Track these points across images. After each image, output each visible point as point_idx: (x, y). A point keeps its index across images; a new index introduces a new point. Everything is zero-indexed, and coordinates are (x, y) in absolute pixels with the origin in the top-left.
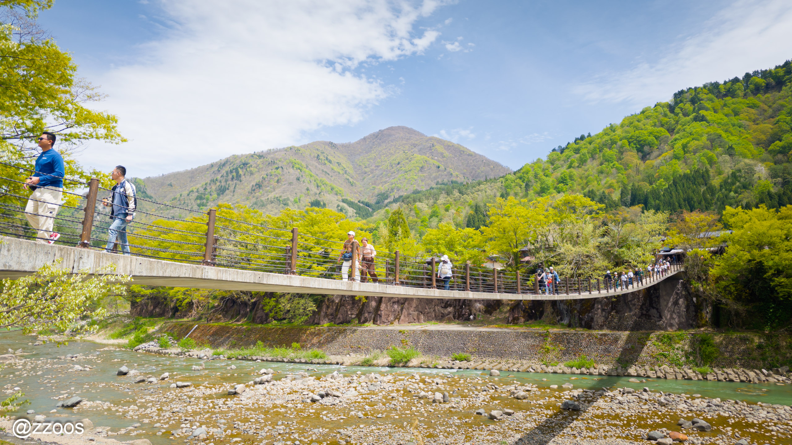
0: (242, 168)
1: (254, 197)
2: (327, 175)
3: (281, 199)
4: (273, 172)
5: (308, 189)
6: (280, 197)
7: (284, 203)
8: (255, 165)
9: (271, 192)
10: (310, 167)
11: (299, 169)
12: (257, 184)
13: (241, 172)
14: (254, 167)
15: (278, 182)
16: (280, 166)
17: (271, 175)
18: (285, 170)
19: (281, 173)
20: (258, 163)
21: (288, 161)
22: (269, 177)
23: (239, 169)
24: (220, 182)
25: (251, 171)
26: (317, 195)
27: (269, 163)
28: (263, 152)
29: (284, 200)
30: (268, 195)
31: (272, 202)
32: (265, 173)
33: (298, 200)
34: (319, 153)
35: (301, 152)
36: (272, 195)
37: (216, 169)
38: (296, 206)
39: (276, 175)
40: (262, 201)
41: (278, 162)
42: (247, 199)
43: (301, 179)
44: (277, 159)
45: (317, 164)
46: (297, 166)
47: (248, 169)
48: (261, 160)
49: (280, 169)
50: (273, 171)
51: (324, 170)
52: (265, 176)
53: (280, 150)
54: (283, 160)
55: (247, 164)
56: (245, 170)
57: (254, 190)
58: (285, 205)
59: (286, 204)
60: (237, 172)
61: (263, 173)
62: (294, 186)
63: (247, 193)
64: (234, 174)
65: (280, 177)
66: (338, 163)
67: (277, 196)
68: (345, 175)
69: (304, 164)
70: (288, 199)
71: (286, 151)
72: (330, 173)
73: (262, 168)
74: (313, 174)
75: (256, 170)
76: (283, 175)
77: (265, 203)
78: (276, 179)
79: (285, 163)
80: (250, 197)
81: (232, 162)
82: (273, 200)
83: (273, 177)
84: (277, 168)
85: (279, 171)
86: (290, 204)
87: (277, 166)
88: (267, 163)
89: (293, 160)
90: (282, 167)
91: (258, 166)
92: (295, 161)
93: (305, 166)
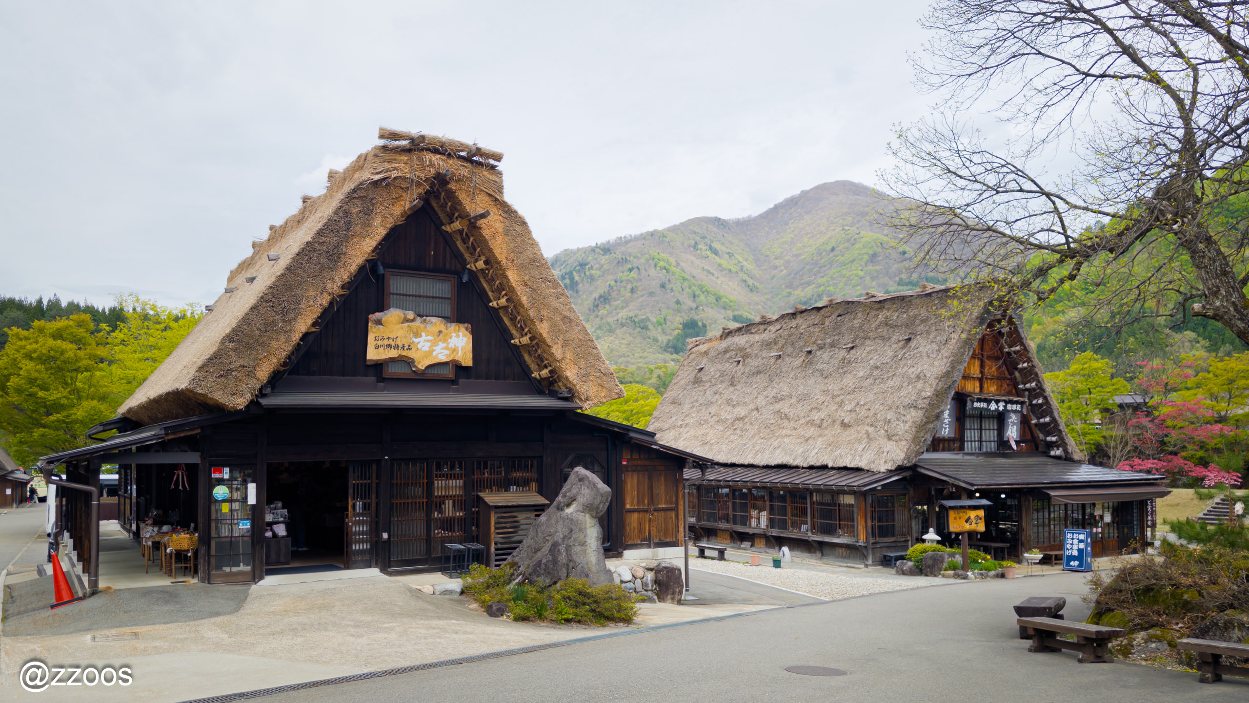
0: (579, 271)
1: (597, 316)
2: (711, 277)
3: (636, 320)
4: (624, 276)
5: (678, 302)
6: (636, 316)
7: (642, 325)
8: (597, 266)
9: (623, 308)
10: (682, 264)
11: (665, 269)
12: (601, 297)
13: (577, 278)
14: (596, 269)
15: (633, 291)
16: (635, 265)
17: (621, 282)
18: (643, 271)
19: (636, 276)
20: (602, 262)
21: (647, 256)
22: (619, 284)
23: (574, 273)
25: (591, 275)
26: (693, 312)
27: (619, 262)
28: (609, 242)
29: (642, 321)
30: (618, 314)
31: (623, 325)
32: (614, 277)
33: (662, 321)
34: (698, 238)
35: (667, 239)
36: (623, 314)
38: (660, 330)
39: (629, 281)
40: (608, 324)
41: (632, 259)
42: (588, 321)
43: (669, 286)
44: (630, 255)
45: (694, 259)
46: (662, 264)
47: (587, 273)
48: (607, 257)
49: (635, 270)
50: (625, 274)
51: (706, 267)
52: (613, 283)
53: (636, 239)
54: (639, 255)
55: (586, 265)
56: (583, 275)
57: (597, 306)
58: (642, 328)
59: (645, 328)
60: (572, 278)
61: (610, 277)
62: (656, 298)
63: (587, 311)
64: (568, 281)
65: (635, 284)
66: (728, 253)
67: (631, 314)
68: (741, 275)
69: (672, 260)
70: (648, 319)
71: (645, 239)
72: (715, 273)
73: (609, 270)
74: (686, 276)
75: (598, 273)
76: (640, 280)
77: (613, 326)
78: (629, 286)
79: (642, 261)
80: (592, 317)
81: (564, 262)
82: (624, 321)
83: (624, 284)
84: (631, 270)
85: (633, 274)
86: (650, 327)
87: (630, 266)
88: (615, 262)
89: (656, 254)
90: (638, 268)
91: (602, 266)
92: (658, 256)
93: (674, 264)
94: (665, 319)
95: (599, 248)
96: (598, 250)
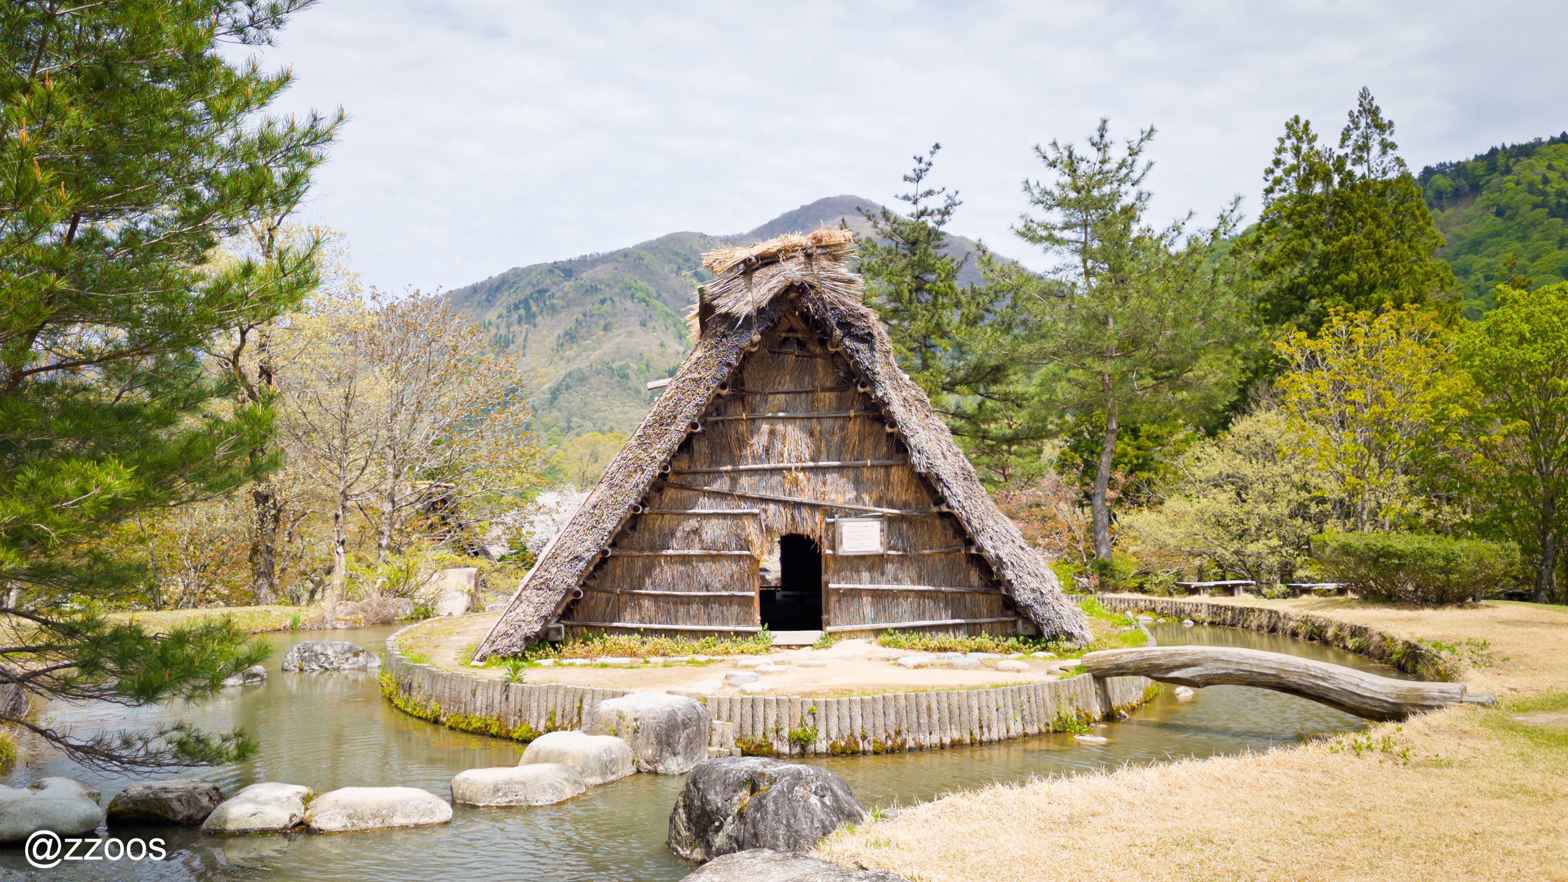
0: (536, 300)
1: (562, 358)
3: (614, 366)
4: (596, 308)
5: (662, 345)
6: (612, 362)
7: (621, 373)
8: (560, 294)
9: (594, 349)
10: (664, 295)
11: (644, 300)
12: (566, 334)
13: (534, 309)
14: (559, 298)
15: (606, 328)
16: (608, 295)
17: (592, 316)
18: (618, 303)
19: (610, 310)
20: (566, 289)
21: (620, 285)
22: (588, 318)
23: (531, 302)
24: (498, 328)
25: (553, 305)
27: (587, 291)
28: (570, 260)
29: (621, 368)
30: (589, 357)
31: (598, 373)
32: (581, 309)
33: (644, 368)
34: (680, 261)
35: (645, 263)
36: (596, 358)
37: (484, 297)
38: (642, 379)
39: (601, 316)
40: (579, 369)
41: (603, 287)
42: (551, 363)
43: (650, 324)
44: (601, 282)
45: (677, 288)
46: (640, 294)
47: (548, 303)
48: (572, 283)
49: (609, 302)
50: (596, 306)
52: (581, 317)
53: (605, 259)
54: (612, 283)
55: (544, 291)
56: (542, 305)
57: (562, 345)
58: (622, 377)
59: (625, 376)
60: (528, 309)
61: (576, 309)
62: (636, 339)
63: (549, 351)
64: (522, 312)
65: (609, 319)
67: (606, 358)
69: (653, 291)
70: (628, 366)
71: (616, 260)
73: (574, 300)
74: (670, 311)
75: (562, 303)
76: (615, 314)
77: (587, 374)
78: (602, 322)
79: (616, 290)
80: (556, 359)
81: (514, 283)
82: (599, 367)
83: (595, 319)
84: (603, 302)
85: (607, 307)
86: (632, 375)
87: (601, 297)
88: (583, 290)
89: (632, 282)
90: (611, 299)
91: (566, 295)
92: (634, 285)
93: (655, 295)
94: (647, 366)
95: (558, 268)
96: (557, 271)
